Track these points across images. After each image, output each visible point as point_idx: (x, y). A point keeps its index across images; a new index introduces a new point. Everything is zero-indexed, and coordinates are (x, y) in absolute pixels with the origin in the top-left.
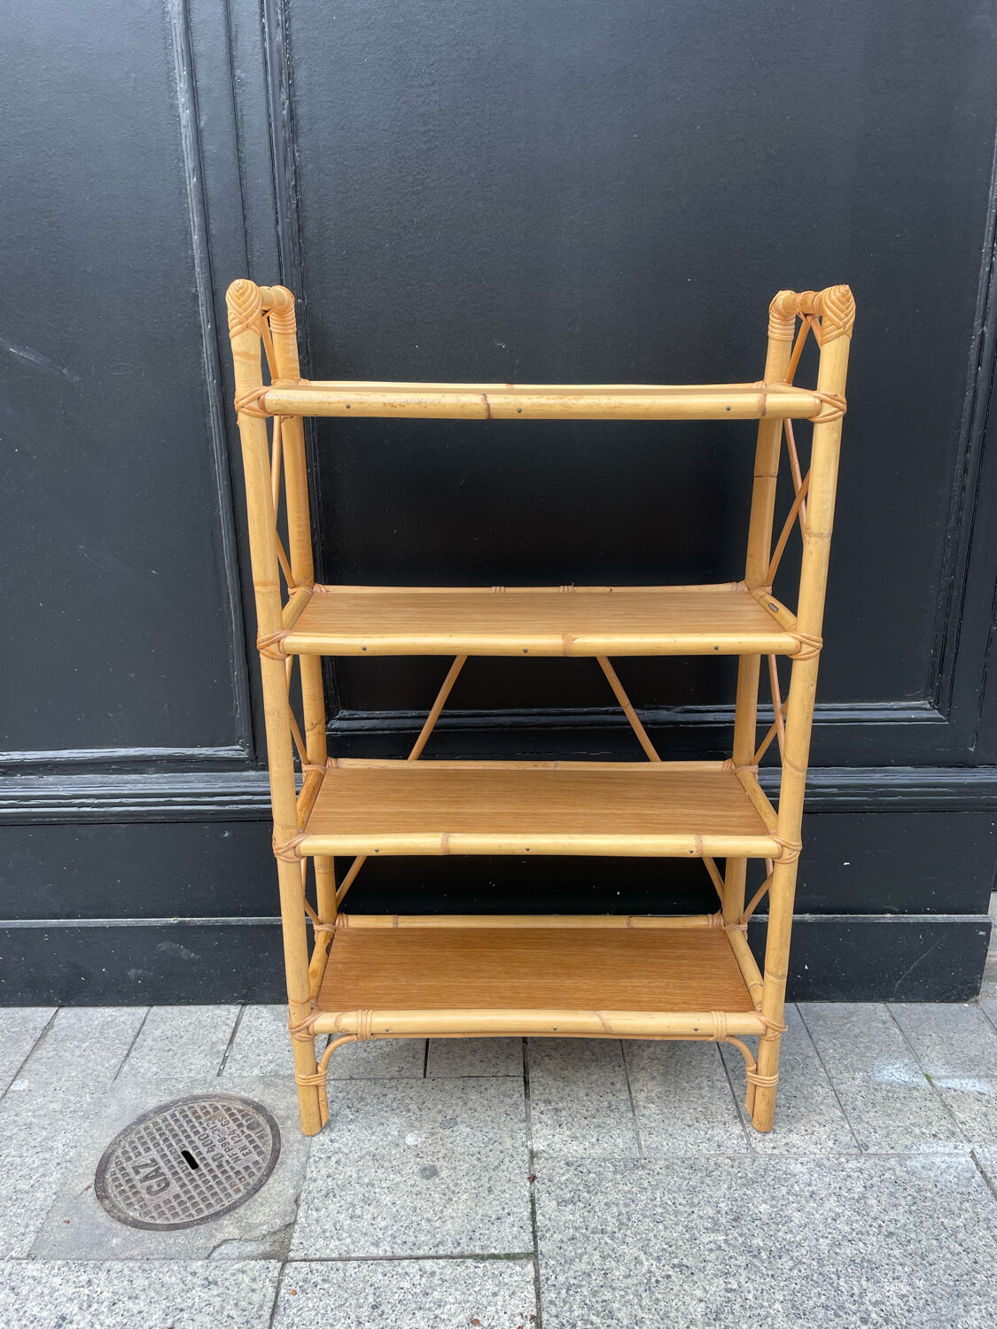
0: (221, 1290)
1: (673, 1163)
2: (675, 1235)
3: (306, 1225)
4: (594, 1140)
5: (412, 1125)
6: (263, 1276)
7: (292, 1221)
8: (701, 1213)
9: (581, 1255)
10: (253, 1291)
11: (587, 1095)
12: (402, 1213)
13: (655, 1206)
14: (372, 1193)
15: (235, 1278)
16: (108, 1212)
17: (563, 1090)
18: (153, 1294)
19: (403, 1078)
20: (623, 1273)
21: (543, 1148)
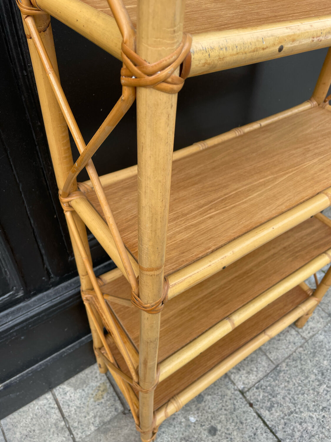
1: (287, 362)
2: (312, 396)
8: (311, 379)
13: (297, 387)
20: (311, 427)
21: (242, 386)
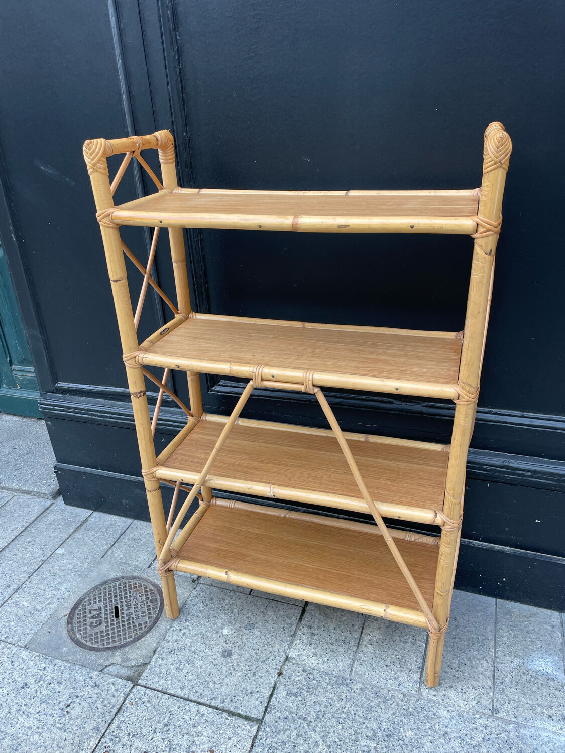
0: (99, 691)
1: (366, 688)
2: (346, 735)
3: (153, 666)
4: (326, 659)
5: (230, 622)
6: (122, 689)
7: (148, 662)
8: (368, 725)
9: (286, 730)
10: (114, 696)
11: (335, 629)
12: (203, 674)
13: (343, 712)
14: (193, 658)
15: (108, 686)
16: (68, 631)
17: (322, 622)
18: (69, 683)
19: (238, 592)
20: (305, 749)
21: (294, 656)
